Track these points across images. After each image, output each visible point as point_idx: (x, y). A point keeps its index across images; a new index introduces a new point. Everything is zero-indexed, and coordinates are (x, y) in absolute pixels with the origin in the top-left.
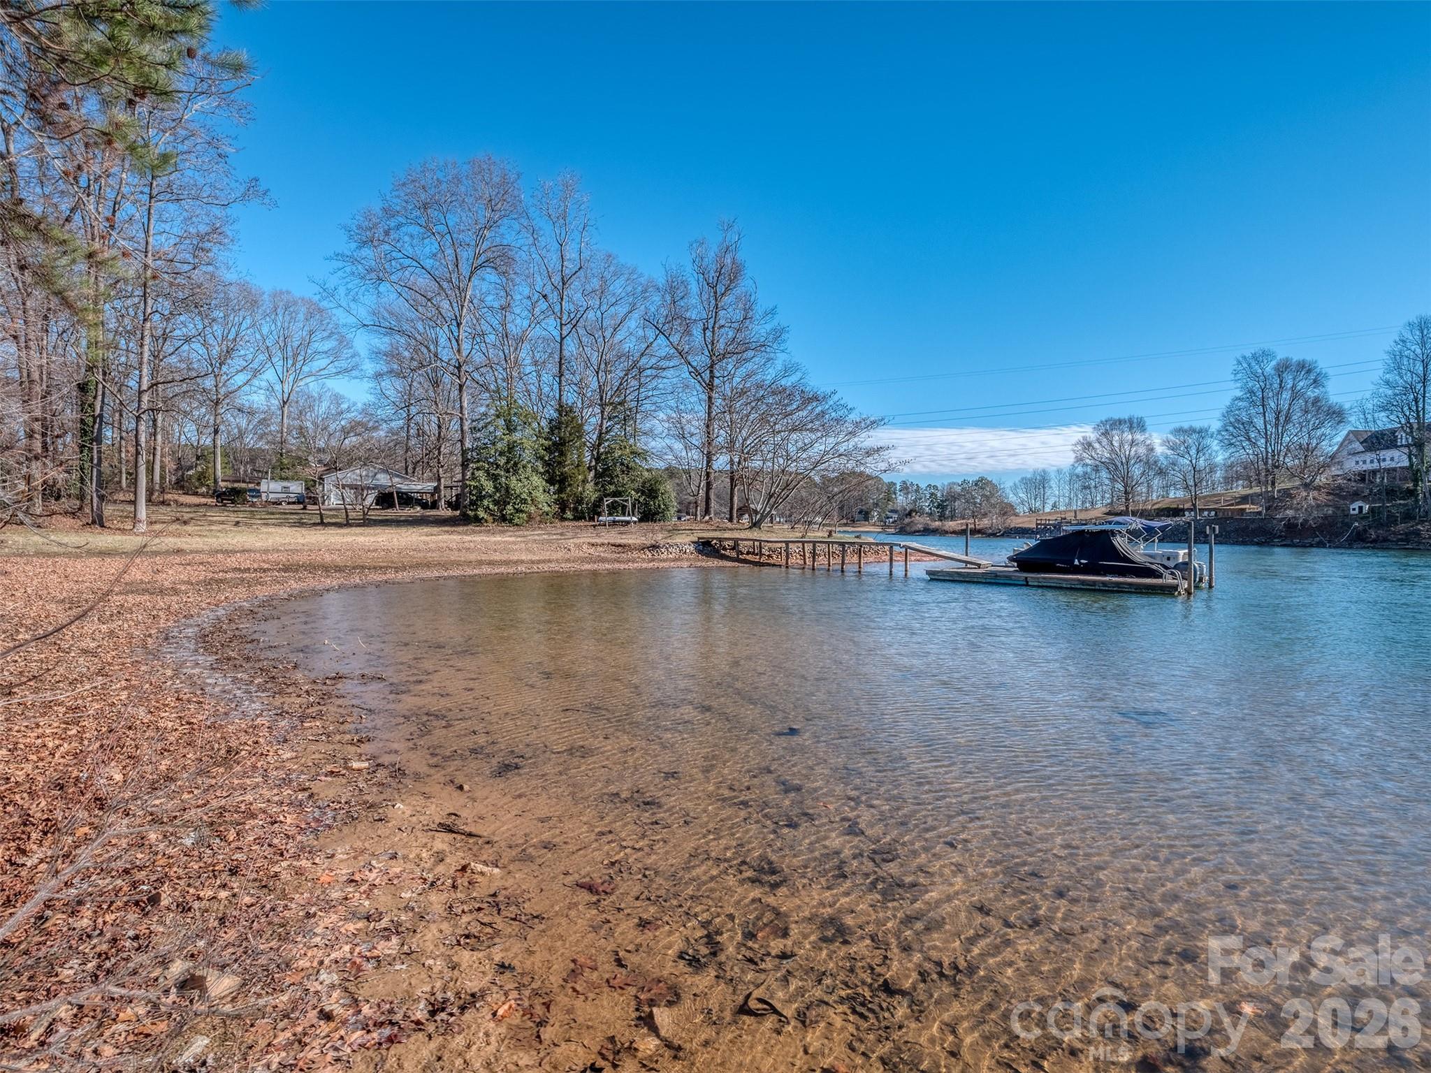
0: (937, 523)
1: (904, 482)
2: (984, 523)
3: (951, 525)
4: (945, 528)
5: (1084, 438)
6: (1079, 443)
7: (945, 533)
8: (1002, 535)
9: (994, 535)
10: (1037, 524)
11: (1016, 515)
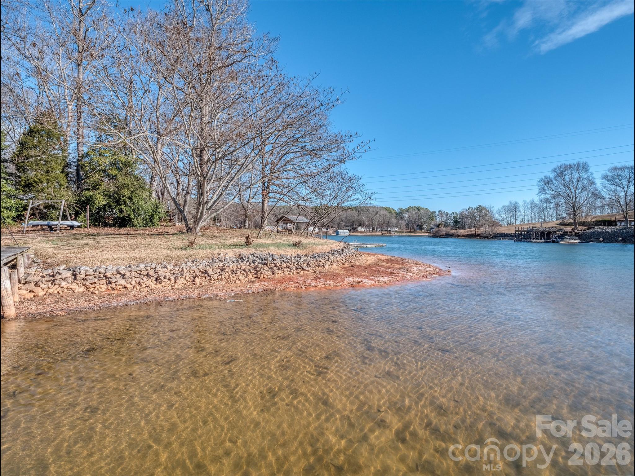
0: (453, 231)
1: (440, 211)
2: (481, 230)
3: (462, 232)
4: (458, 234)
5: (546, 177)
6: (542, 180)
7: (457, 236)
8: (492, 238)
9: (487, 237)
10: (516, 231)
11: (501, 226)
